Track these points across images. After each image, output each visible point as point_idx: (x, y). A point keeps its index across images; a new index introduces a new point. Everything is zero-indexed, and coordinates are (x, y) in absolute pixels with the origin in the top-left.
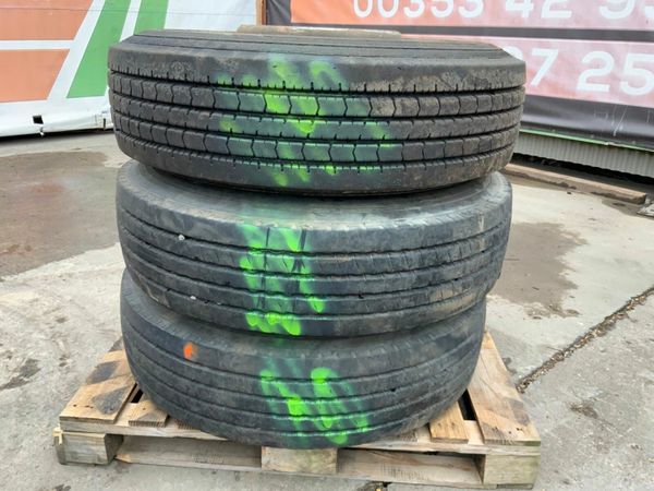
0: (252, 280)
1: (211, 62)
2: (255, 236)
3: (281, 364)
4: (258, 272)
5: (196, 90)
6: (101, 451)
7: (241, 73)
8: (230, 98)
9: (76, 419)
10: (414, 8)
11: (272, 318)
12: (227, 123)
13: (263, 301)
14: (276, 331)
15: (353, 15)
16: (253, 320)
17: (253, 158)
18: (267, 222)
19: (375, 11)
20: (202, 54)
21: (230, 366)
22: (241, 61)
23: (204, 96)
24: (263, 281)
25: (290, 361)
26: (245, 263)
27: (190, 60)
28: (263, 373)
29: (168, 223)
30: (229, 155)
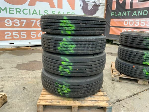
0: (145, 58)
1: (143, 36)
2: (146, 53)
3: (146, 68)
4: (145, 57)
5: (141, 39)
6: (118, 79)
7: (147, 37)
8: (145, 40)
9: (116, 75)
10: (137, 24)
11: (146, 63)
12: (144, 42)
13: (146, 61)
14: (146, 64)
15: (123, 25)
16: (144, 63)
17: (147, 45)
18: (147, 52)
19: (128, 24)
20: (142, 35)
21: (140, 68)
22: (147, 36)
23: (142, 39)
24: (146, 58)
25: (147, 68)
26: (144, 56)
27: (141, 36)
28: (144, 69)
29: (134, 52)
30: (144, 45)
